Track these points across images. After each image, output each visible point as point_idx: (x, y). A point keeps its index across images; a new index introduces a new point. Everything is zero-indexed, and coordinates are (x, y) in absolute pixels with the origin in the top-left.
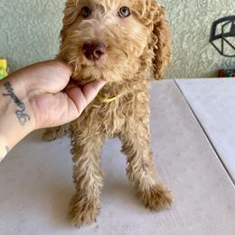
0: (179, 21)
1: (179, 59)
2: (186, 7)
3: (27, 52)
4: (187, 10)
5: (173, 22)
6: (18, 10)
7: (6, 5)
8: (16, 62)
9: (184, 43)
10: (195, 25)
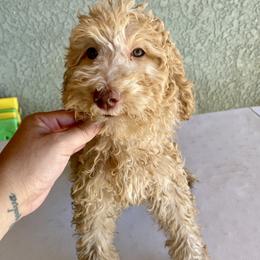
0: (233, 33)
1: (232, 81)
2: (241, 14)
3: (42, 86)
4: (242, 18)
5: (225, 35)
6: (27, 32)
7: (12, 27)
8: (28, 100)
9: (239, 61)
10: (253, 36)
